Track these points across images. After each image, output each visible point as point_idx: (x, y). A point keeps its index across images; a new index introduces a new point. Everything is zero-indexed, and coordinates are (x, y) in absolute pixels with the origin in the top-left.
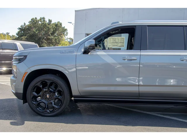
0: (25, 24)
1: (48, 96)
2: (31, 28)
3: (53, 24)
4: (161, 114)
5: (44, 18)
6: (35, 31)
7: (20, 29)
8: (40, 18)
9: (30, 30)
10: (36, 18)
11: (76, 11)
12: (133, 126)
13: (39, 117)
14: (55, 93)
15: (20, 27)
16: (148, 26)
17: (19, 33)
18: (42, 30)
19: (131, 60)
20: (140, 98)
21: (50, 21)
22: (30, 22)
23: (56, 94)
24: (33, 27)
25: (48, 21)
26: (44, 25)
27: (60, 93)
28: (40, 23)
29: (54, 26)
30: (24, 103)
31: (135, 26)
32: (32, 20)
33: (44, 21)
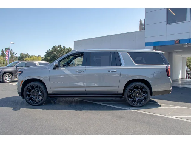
0: (49, 49)
1: (35, 94)
2: (53, 52)
3: (66, 49)
4: (102, 103)
5: (61, 46)
6: (55, 54)
7: (46, 52)
8: (58, 46)
9: (52, 53)
10: (56, 46)
11: (74, 41)
12: (80, 110)
13: (31, 106)
14: (38, 92)
15: (47, 52)
16: (91, 52)
17: (46, 55)
18: (59, 53)
19: (80, 72)
20: (87, 94)
21: (64, 47)
22: (52, 48)
23: (40, 93)
24: (54, 51)
25: (63, 47)
26: (61, 50)
27: (41, 92)
28: (58, 48)
29: (67, 50)
30: (23, 98)
31: (84, 52)
32: (53, 47)
33: (61, 47)
